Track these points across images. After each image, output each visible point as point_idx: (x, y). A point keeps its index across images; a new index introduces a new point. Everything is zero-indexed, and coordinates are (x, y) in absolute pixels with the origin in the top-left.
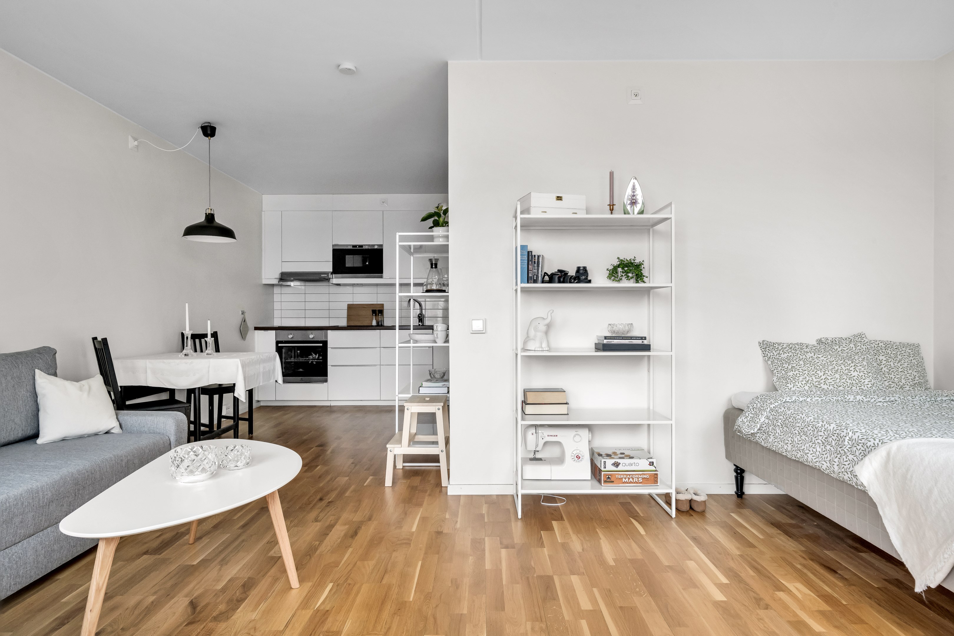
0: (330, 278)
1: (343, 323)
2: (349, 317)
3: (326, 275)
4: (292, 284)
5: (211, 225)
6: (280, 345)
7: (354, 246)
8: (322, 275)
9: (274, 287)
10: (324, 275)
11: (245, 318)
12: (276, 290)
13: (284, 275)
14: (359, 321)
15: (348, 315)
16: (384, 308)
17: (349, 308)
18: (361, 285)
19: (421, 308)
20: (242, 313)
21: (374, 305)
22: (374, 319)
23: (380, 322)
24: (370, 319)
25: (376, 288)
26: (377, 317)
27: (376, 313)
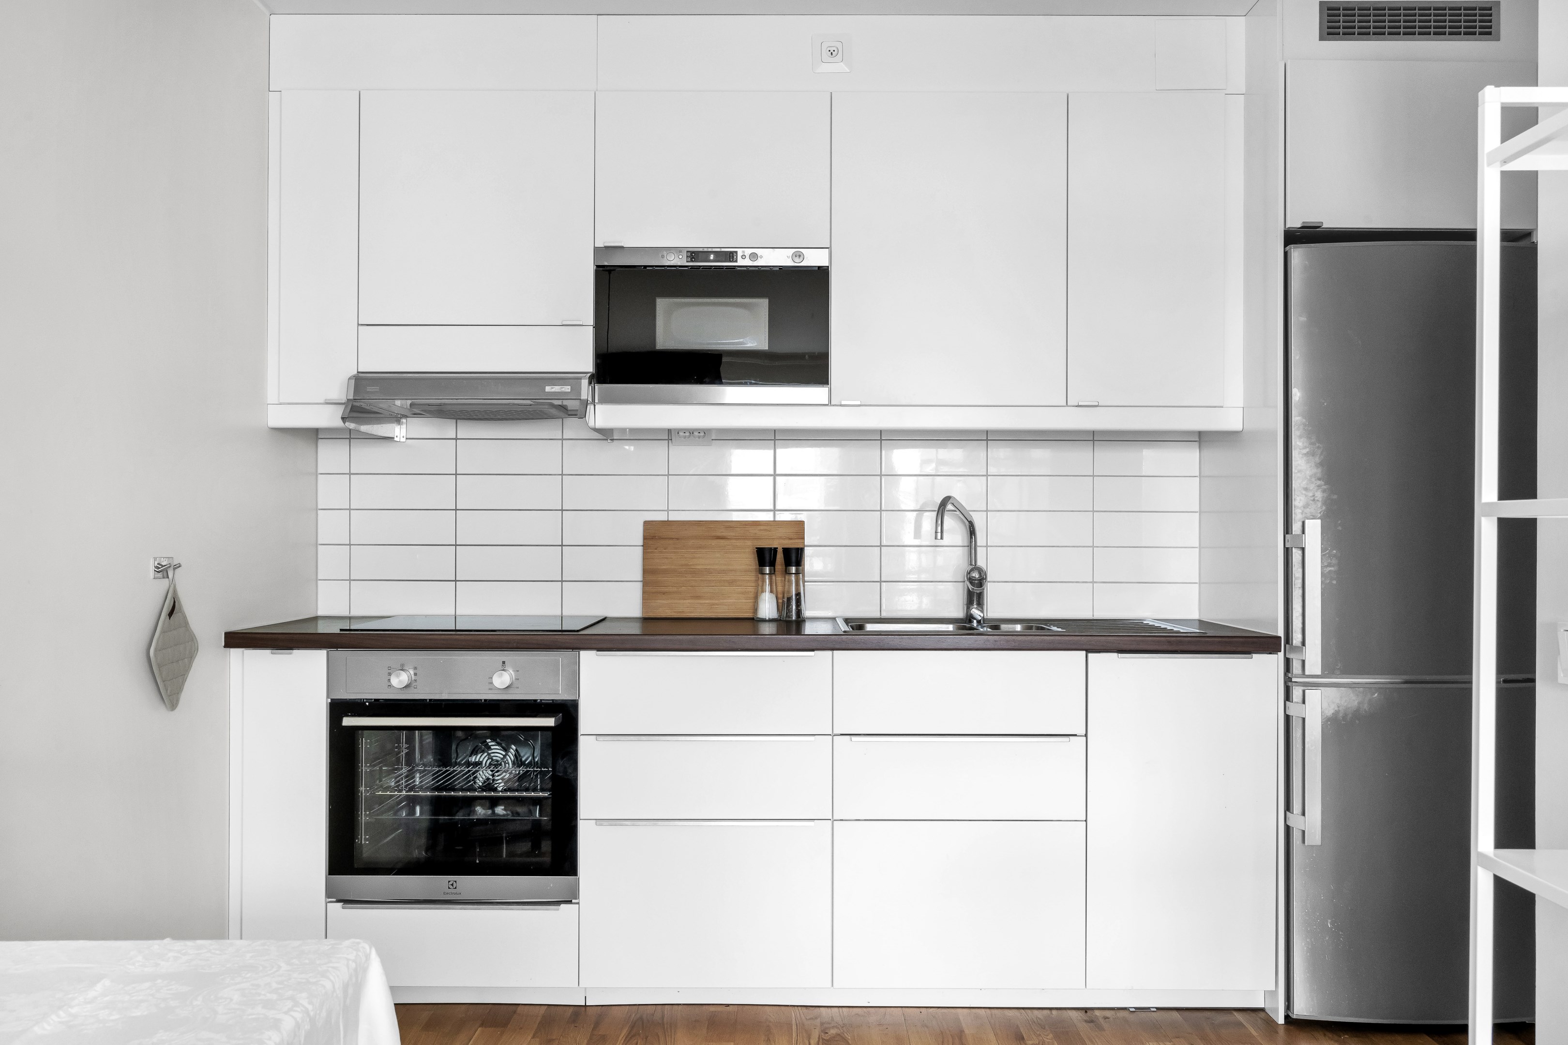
0: (585, 404)
2: (652, 579)
3: (567, 389)
4: (399, 431)
6: (348, 721)
7: (694, 255)
8: (548, 389)
9: (321, 443)
10: (557, 389)
11: (175, 592)
12: (329, 457)
13: (369, 389)
14: (698, 597)
15: (645, 572)
16: (803, 538)
17: (653, 538)
18: (704, 437)
19: (971, 542)
20: (162, 571)
21: (762, 528)
22: (768, 588)
23: (789, 610)
24: (751, 589)
25: (772, 452)
26: (779, 579)
27: (772, 564)
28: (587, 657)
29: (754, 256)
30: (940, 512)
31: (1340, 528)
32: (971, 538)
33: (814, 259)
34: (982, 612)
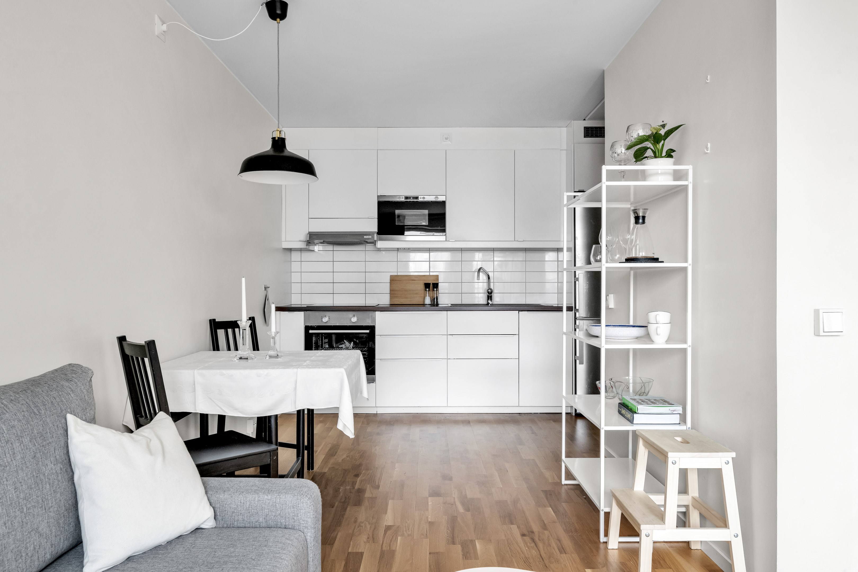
0: (376, 241)
1: (385, 300)
2: (393, 293)
3: (371, 237)
4: (316, 248)
5: (282, 154)
6: (311, 331)
7: (406, 198)
8: (365, 237)
9: (296, 252)
10: (367, 237)
11: (267, 295)
12: (295, 256)
13: (313, 237)
14: (406, 298)
15: (391, 290)
16: (438, 280)
17: (393, 280)
18: (408, 250)
19: (488, 281)
20: (266, 288)
21: (426, 277)
22: (428, 295)
23: (434, 302)
24: (423, 296)
25: (429, 254)
26: (431, 292)
27: (429, 288)
28: (377, 313)
29: (424, 198)
30: (478, 272)
31: (589, 276)
32: (489, 280)
33: (441, 199)
34: (492, 301)
